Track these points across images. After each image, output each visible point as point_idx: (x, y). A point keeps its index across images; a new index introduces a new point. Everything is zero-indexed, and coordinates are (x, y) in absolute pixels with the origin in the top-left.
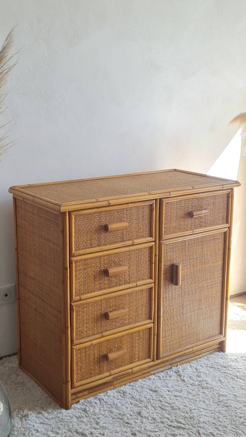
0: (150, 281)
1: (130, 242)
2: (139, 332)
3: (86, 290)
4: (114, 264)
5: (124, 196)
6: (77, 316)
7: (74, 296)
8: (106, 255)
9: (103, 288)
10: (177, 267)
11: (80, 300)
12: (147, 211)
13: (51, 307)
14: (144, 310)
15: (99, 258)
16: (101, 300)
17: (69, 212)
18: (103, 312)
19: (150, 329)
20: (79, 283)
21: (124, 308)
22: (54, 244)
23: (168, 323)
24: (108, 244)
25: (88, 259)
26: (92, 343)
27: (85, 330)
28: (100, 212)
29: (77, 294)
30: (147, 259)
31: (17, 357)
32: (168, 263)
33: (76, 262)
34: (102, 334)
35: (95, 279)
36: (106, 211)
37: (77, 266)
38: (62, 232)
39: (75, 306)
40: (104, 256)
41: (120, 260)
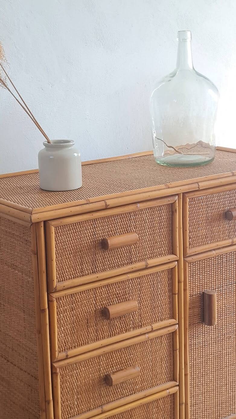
0: (172, 321)
1: (141, 264)
2: (157, 401)
3: (75, 341)
4: (116, 299)
5: (128, 192)
6: (62, 383)
7: (57, 352)
8: (104, 286)
9: (102, 336)
10: (210, 297)
11: (67, 358)
12: (164, 215)
13: (21, 369)
14: (163, 368)
15: (93, 291)
16: (99, 356)
17: (45, 222)
18: (102, 375)
19: (174, 395)
20: (64, 331)
21: (134, 367)
22: (22, 273)
23: (199, 383)
24: (108, 269)
25: (76, 294)
27: (76, 403)
28: (95, 220)
29: (61, 349)
30: (167, 289)
32: (197, 291)
33: (58, 299)
34: (102, 408)
35: (88, 323)
36: (103, 218)
37: (60, 306)
38: (35, 254)
39: (60, 368)
40: (101, 287)
41: (125, 292)
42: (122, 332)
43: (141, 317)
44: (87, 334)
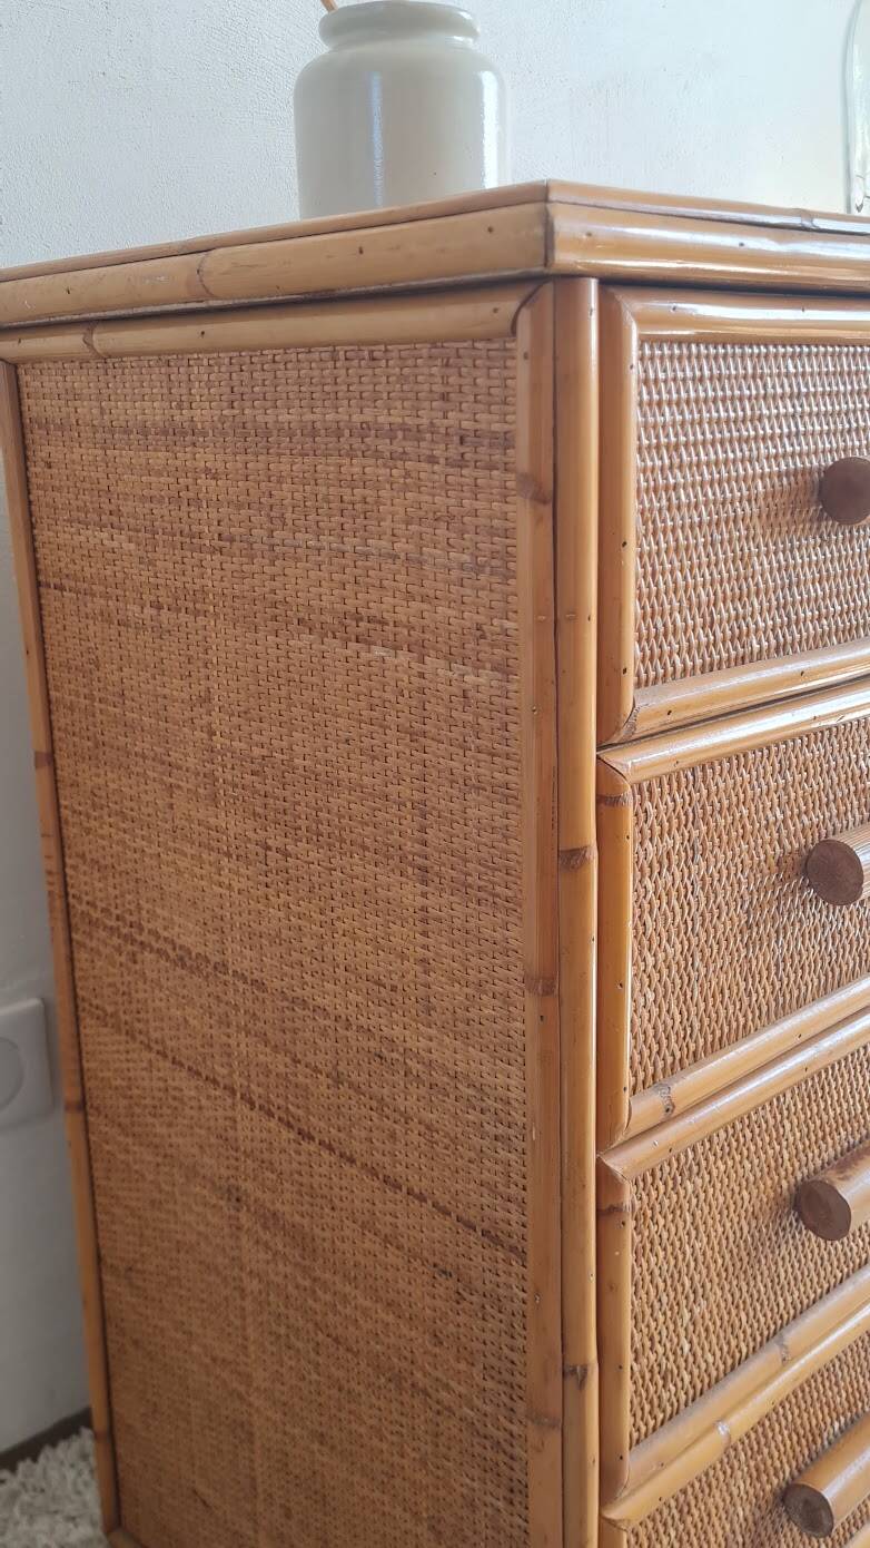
3: (696, 1026)
7: (626, 1094)
9: (795, 993)
11: (670, 1115)
13: (391, 1183)
15: (777, 753)
16: (782, 1095)
18: (785, 1184)
22: (420, 649)
25: (712, 765)
26: (729, 1436)
27: (686, 1348)
29: (640, 1076)
31: (84, 1457)
33: (639, 792)
34: (779, 1344)
35: (749, 926)
38: (538, 499)
39: (631, 1182)
44: (742, 985)
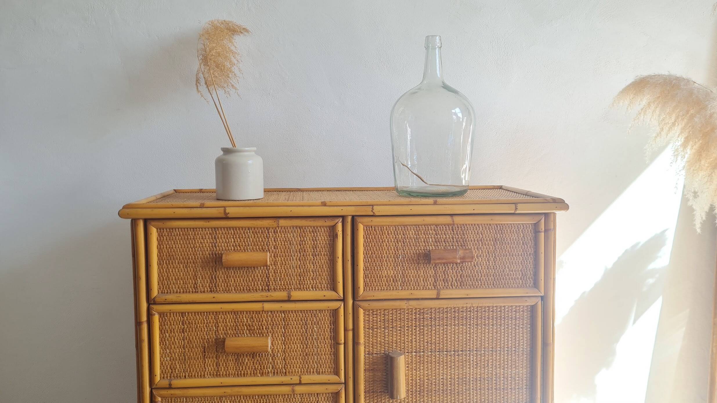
0: (335, 378)
1: (283, 295)
3: (186, 370)
8: (230, 312)
9: (225, 373)
11: (170, 387)
12: (323, 238)
15: (213, 314)
16: (221, 397)
17: (145, 220)
24: (233, 291)
28: (215, 228)
29: (166, 376)
30: (327, 334)
32: (379, 350)
33: (161, 314)
35: (205, 352)
36: (228, 228)
37: (166, 323)
40: (226, 312)
41: (261, 325)
42: (255, 375)
43: (285, 362)
44: (203, 366)
